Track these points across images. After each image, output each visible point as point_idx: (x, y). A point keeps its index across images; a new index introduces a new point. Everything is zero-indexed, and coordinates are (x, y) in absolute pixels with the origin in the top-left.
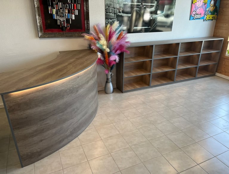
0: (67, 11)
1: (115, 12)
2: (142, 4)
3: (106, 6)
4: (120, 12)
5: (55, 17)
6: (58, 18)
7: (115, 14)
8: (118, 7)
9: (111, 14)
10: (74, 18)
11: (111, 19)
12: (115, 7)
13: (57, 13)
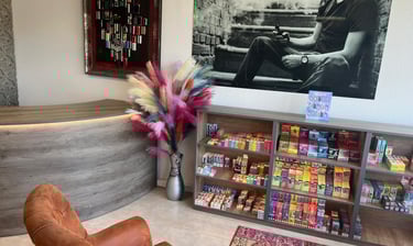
0: (125, 36)
1: (213, 43)
2: (277, 28)
3: (194, 31)
4: (222, 43)
5: (109, 46)
6: (113, 47)
7: (211, 45)
8: (219, 34)
9: (204, 46)
10: (135, 49)
11: (203, 55)
12: (213, 32)
13: (111, 40)
